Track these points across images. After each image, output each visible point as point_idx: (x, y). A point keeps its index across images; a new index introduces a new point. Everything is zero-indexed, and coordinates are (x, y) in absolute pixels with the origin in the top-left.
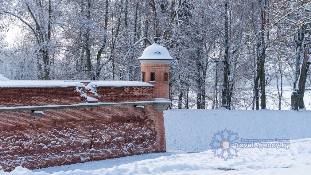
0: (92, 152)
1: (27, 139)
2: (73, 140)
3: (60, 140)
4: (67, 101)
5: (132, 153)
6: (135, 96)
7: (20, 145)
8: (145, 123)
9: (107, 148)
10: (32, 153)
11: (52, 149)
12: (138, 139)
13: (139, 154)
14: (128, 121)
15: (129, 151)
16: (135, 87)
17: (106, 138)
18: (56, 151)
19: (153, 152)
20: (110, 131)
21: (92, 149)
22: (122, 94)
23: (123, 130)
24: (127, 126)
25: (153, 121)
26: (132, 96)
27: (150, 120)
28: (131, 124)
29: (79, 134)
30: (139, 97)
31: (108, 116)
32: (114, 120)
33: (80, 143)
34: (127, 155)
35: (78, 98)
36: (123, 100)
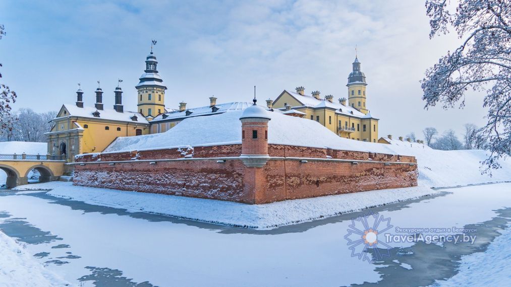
0: (184, 190)
1: (151, 177)
2: (173, 180)
3: (166, 179)
4: (173, 157)
5: (214, 198)
6: (224, 153)
7: (148, 179)
8: (233, 176)
9: (195, 190)
10: (153, 184)
11: (162, 184)
12: (223, 188)
13: (223, 200)
14: (216, 173)
15: (213, 195)
16: (223, 146)
17: (194, 182)
18: (164, 185)
19: (237, 202)
20: (198, 178)
21: (184, 189)
22: (211, 152)
23: (210, 178)
24: (213, 176)
25: (241, 174)
26: (221, 153)
27: (238, 173)
28: (218, 176)
29: (178, 177)
30: (228, 154)
31: (199, 167)
32: (203, 170)
33: (177, 184)
34: (210, 198)
35: (179, 155)
36: (212, 157)
